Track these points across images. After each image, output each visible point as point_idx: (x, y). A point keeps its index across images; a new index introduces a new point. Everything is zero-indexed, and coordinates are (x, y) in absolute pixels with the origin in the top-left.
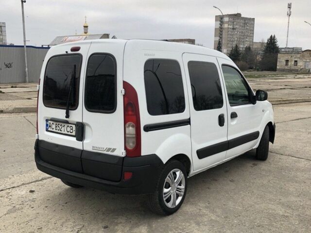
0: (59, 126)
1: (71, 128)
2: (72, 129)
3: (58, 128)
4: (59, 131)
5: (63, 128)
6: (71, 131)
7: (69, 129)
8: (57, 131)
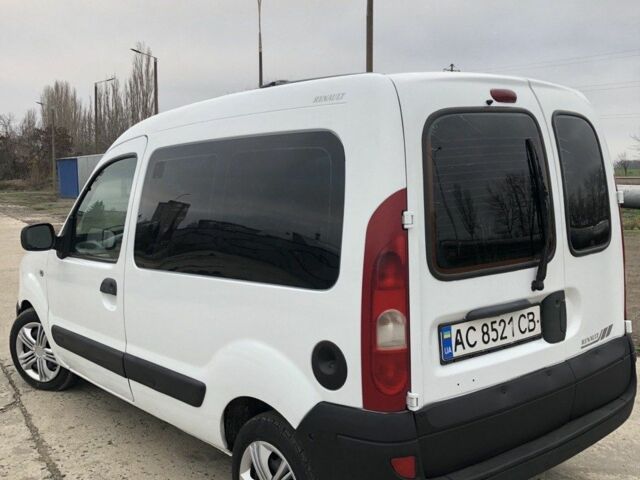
0: (495, 326)
1: (531, 317)
2: (532, 320)
3: (493, 335)
4: (500, 343)
5: (509, 328)
6: (532, 325)
7: (525, 323)
8: (492, 345)
